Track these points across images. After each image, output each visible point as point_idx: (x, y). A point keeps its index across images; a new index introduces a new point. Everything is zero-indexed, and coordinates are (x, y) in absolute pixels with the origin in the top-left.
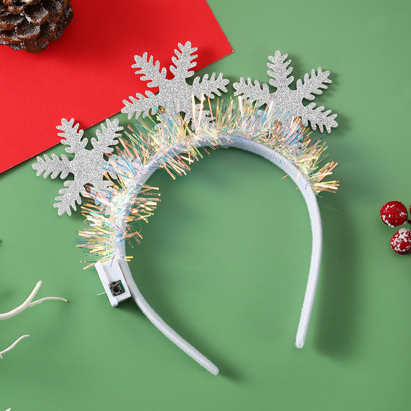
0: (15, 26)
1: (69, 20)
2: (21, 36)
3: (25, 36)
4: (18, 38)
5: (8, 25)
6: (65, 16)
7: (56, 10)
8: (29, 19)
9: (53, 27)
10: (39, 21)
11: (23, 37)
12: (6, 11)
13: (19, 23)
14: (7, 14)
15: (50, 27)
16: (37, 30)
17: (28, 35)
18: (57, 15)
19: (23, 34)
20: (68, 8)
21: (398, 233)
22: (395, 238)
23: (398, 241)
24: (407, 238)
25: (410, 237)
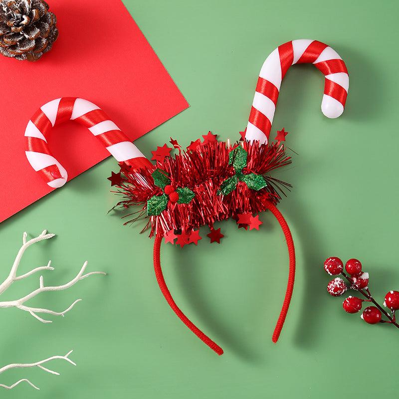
0: (17, 42)
1: (55, 37)
2: (22, 49)
3: (25, 49)
4: (21, 50)
5: (12, 41)
6: (53, 34)
8: (27, 36)
9: (44, 42)
10: (33, 36)
11: (23, 49)
12: (11, 32)
13: (20, 40)
14: (11, 34)
15: (42, 42)
16: (33, 43)
17: (27, 48)
19: (23, 47)
20: (54, 28)
21: (334, 280)
22: (331, 283)
23: (333, 286)
24: (340, 285)
25: (342, 285)
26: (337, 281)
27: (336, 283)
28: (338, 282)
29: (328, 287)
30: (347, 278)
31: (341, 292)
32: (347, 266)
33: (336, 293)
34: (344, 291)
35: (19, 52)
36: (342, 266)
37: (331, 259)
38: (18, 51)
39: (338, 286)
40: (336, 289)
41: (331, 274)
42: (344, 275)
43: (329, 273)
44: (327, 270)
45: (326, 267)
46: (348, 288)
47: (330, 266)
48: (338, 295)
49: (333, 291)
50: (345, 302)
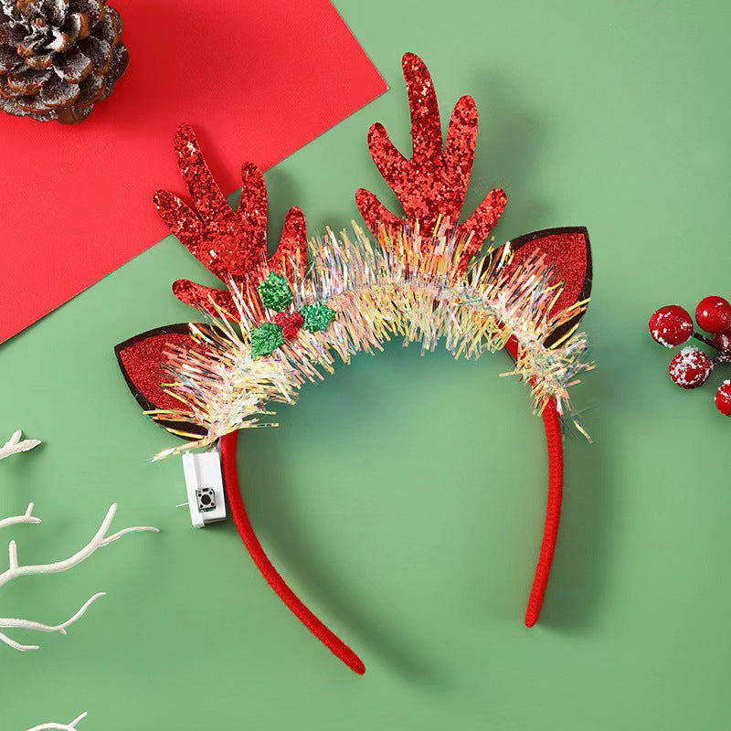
0: (40, 87)
2: (50, 102)
4: (46, 105)
5: (28, 88)
7: (102, 55)
8: (61, 74)
9: (99, 82)
13: (44, 82)
14: (25, 68)
16: (75, 88)
17: (61, 100)
18: (105, 62)
19: (51, 97)
21: (680, 355)
22: (677, 363)
23: (682, 368)
24: (695, 362)
25: (701, 360)
26: (687, 355)
27: (686, 361)
28: (691, 357)
29: (672, 372)
30: (707, 342)
31: (702, 377)
32: (699, 316)
33: (692, 382)
34: (707, 372)
35: (43, 107)
36: (690, 321)
37: (661, 315)
38: (40, 106)
39: (694, 367)
40: (690, 374)
41: (671, 346)
42: (698, 337)
43: (666, 344)
44: (661, 339)
45: (656, 335)
46: (714, 362)
47: (665, 331)
48: (699, 384)
49: (684, 381)
50: (718, 394)
